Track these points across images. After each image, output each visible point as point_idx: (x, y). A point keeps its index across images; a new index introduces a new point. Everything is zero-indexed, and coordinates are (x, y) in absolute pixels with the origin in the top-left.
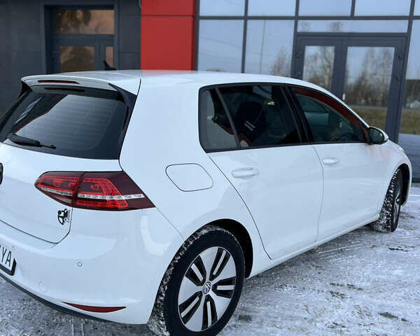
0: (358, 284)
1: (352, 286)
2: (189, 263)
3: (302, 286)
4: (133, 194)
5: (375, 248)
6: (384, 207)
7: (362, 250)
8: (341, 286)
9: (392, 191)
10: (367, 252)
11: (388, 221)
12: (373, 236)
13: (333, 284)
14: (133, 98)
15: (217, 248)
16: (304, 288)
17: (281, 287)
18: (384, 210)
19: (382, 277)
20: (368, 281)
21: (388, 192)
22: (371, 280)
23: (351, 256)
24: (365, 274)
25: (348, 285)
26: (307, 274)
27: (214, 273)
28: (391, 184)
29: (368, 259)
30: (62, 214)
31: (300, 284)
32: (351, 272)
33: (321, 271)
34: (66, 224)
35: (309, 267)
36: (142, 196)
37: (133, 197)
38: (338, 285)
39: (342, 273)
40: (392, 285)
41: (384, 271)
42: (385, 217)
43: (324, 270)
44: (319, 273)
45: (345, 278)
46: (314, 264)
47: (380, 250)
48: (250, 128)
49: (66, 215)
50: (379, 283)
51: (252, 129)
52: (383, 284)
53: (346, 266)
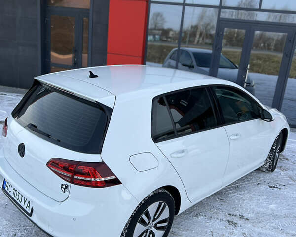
0: (246, 216)
1: (242, 216)
2: (140, 214)
3: (210, 215)
4: (108, 176)
5: (260, 185)
6: (268, 157)
7: (251, 187)
8: (235, 216)
9: (274, 148)
10: (255, 188)
11: (270, 166)
12: (259, 175)
13: (230, 214)
14: (111, 110)
15: (159, 202)
16: (211, 217)
17: (197, 216)
18: (268, 159)
19: (262, 210)
20: (253, 213)
21: (272, 148)
22: (255, 212)
23: (243, 192)
24: (252, 207)
25: (240, 215)
26: (214, 205)
27: (156, 217)
28: (274, 142)
29: (254, 194)
30: (64, 187)
31: (209, 214)
32: (243, 205)
33: (223, 203)
34: (66, 192)
35: (215, 200)
36: (114, 177)
37: (109, 178)
38: (233, 215)
39: (237, 206)
40: (268, 217)
41: (264, 205)
42: (268, 164)
43: (225, 202)
44: (222, 205)
45: (238, 210)
46: (219, 197)
47: (263, 187)
48: (184, 104)
49: (66, 187)
50: (260, 215)
51: (186, 105)
52: (263, 215)
53: (239, 200)
